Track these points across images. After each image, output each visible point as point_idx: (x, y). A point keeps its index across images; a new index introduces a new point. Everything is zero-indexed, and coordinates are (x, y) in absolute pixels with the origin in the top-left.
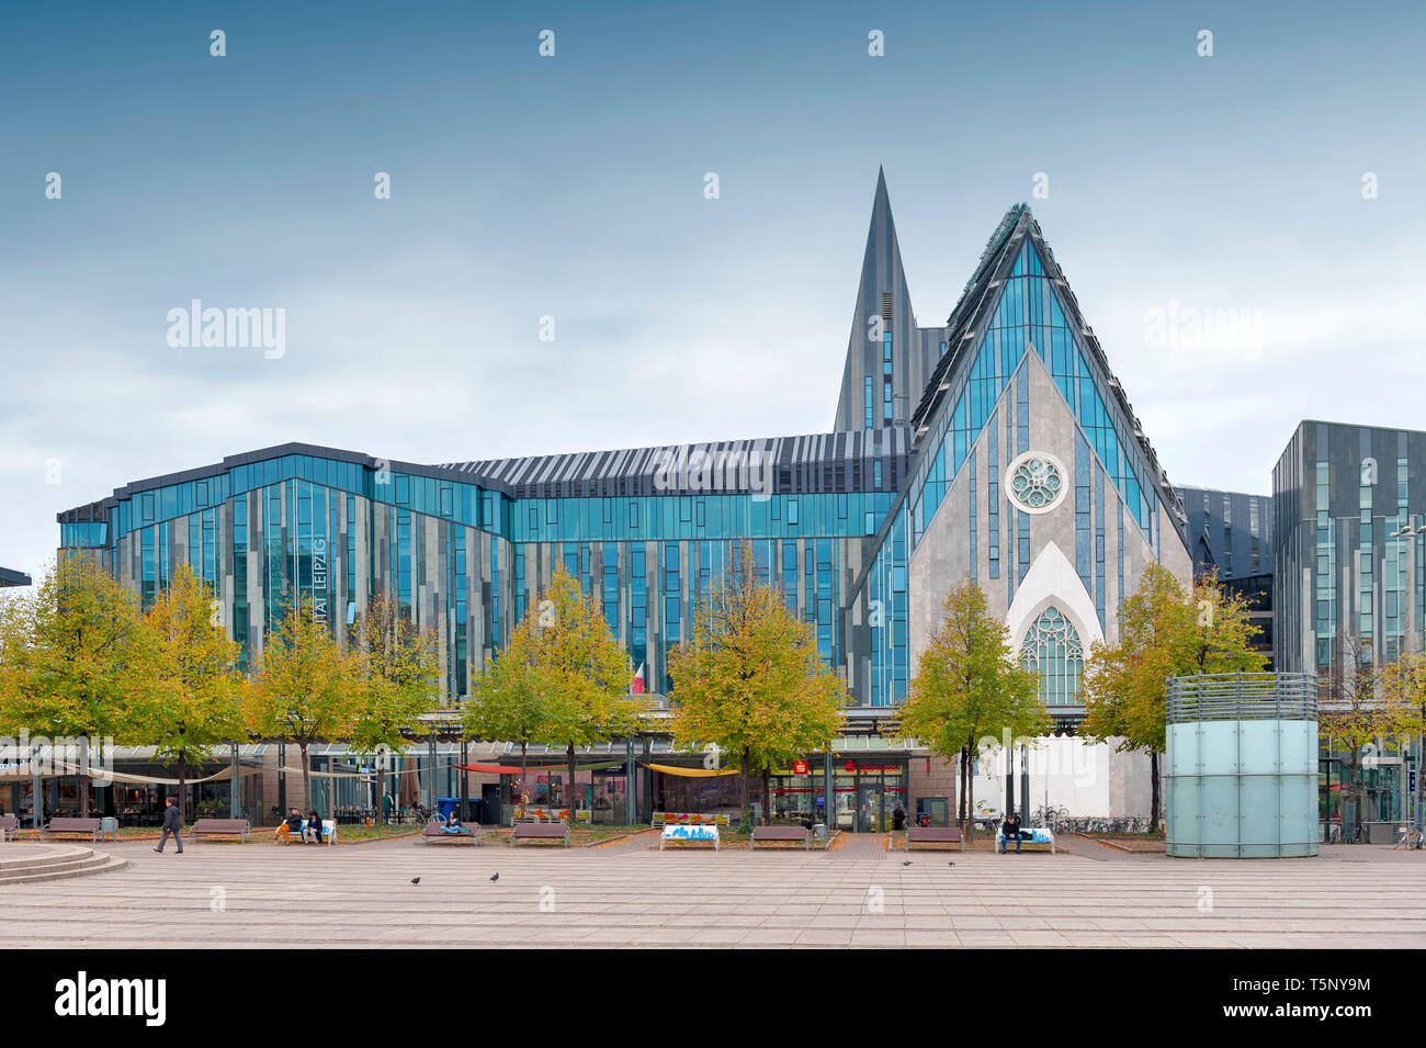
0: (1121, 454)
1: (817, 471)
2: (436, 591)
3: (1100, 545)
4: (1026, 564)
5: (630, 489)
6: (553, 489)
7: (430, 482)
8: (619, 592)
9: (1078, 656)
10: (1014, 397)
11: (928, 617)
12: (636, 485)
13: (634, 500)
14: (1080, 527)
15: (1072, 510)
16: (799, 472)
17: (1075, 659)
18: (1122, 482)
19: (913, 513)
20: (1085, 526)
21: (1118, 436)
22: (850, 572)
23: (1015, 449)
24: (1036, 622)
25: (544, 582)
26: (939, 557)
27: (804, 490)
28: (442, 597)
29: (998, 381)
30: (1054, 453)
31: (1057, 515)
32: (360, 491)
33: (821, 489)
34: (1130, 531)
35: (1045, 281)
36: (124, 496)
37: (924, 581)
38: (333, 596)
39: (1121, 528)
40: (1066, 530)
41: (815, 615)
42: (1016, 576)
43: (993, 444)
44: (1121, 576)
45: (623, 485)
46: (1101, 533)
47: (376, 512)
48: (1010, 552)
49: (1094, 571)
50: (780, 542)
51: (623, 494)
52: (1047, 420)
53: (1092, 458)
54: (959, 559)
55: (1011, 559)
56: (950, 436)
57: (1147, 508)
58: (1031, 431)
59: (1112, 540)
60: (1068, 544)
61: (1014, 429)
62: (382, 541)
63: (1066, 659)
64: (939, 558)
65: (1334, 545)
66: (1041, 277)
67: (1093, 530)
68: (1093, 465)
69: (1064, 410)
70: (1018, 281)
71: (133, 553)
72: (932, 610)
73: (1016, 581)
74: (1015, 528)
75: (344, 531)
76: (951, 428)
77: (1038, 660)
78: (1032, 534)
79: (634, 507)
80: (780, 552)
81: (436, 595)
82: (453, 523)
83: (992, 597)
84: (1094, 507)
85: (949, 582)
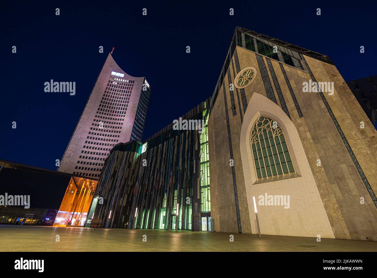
4: (246, 105)
10: (234, 61)
11: (214, 139)
15: (260, 78)
23: (236, 73)
24: (255, 126)
26: (216, 116)
30: (250, 66)
31: (255, 83)
37: (212, 127)
40: (260, 86)
42: (243, 111)
43: (229, 77)
44: (291, 89)
48: (239, 104)
49: (276, 94)
52: (245, 60)
53: (264, 58)
54: (222, 114)
55: (240, 106)
57: (297, 61)
59: (281, 78)
61: (235, 68)
63: (273, 137)
67: (272, 79)
68: (265, 60)
69: (251, 53)
72: (215, 135)
73: (243, 113)
74: (240, 95)
77: (259, 141)
78: (246, 94)
83: (235, 122)
84: (269, 73)
85: (220, 123)
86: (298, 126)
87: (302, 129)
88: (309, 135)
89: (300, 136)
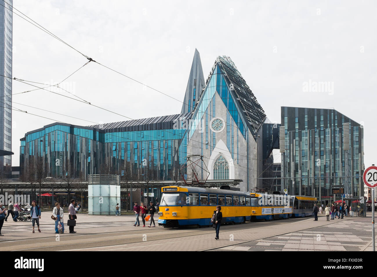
0: (239, 117)
1: (168, 124)
2: (84, 154)
3: (233, 140)
4: (214, 145)
5: (127, 129)
6: (111, 130)
7: (84, 130)
8: (124, 154)
9: (227, 168)
10: (212, 104)
12: (128, 128)
13: (128, 132)
14: (228, 135)
15: (225, 131)
16: (164, 124)
17: (227, 169)
18: (239, 124)
19: (189, 133)
20: (229, 135)
21: (238, 113)
22: (175, 148)
23: (212, 117)
24: (217, 159)
25: (109, 152)
27: (165, 128)
28: (86, 156)
29: (209, 100)
30: (222, 117)
31: (222, 133)
32: (69, 133)
33: (169, 128)
34: (240, 136)
35: (221, 75)
36: (27, 135)
37: (190, 150)
38: (64, 156)
39: (238, 135)
40: (224, 136)
41: (168, 158)
42: (212, 148)
43: (207, 116)
44: (238, 148)
45: (125, 129)
46: (233, 137)
47: (73, 136)
48: (211, 142)
49: (231, 146)
50: (160, 141)
51: (125, 131)
52: (220, 109)
53: (231, 119)
54: (199, 144)
55: (211, 144)
56: (198, 114)
57: (245, 131)
58: (216, 112)
59: (235, 139)
60: (225, 140)
61: (212, 112)
62: (74, 143)
63: (224, 169)
64: (194, 144)
65: (289, 138)
66: (220, 74)
67: (231, 136)
68: (231, 120)
69: (224, 106)
70: (215, 75)
71: (28, 147)
73: (212, 150)
74: (212, 136)
75: (66, 141)
76: (198, 112)
77: (218, 169)
78: (216, 138)
79: (128, 134)
80: (160, 144)
81: (84, 155)
82: (88, 139)
83: (207, 153)
84: (231, 130)
85: (196, 150)
86: (235, 168)
87: (236, 169)
88: (238, 173)
89: (235, 173)
